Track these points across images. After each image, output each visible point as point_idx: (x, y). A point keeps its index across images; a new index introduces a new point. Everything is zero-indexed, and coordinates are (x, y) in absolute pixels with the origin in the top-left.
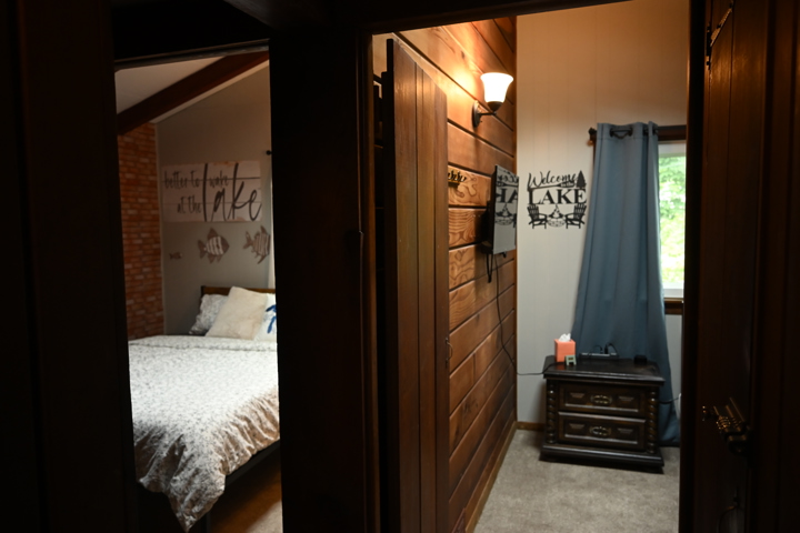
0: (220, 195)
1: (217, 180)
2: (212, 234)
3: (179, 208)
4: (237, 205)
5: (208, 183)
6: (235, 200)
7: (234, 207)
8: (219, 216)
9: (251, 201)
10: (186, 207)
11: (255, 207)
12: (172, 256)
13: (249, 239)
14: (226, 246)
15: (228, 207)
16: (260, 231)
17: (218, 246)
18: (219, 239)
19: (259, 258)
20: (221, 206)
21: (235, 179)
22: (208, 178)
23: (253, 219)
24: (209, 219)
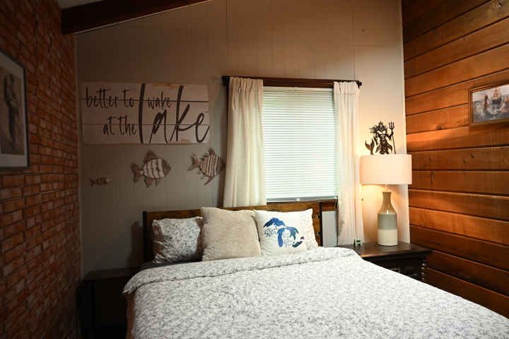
0: (160, 117)
1: (158, 100)
2: (150, 156)
3: (106, 130)
4: (181, 127)
5: (145, 105)
6: (179, 122)
7: (177, 129)
8: (159, 138)
9: (197, 124)
10: (115, 128)
11: (202, 130)
12: (93, 183)
13: (194, 162)
14: (166, 167)
15: (170, 129)
16: (208, 153)
17: (158, 169)
18: (160, 162)
19: (207, 178)
20: (161, 127)
21: (179, 101)
22: (145, 98)
23: (200, 142)
24: (146, 141)
